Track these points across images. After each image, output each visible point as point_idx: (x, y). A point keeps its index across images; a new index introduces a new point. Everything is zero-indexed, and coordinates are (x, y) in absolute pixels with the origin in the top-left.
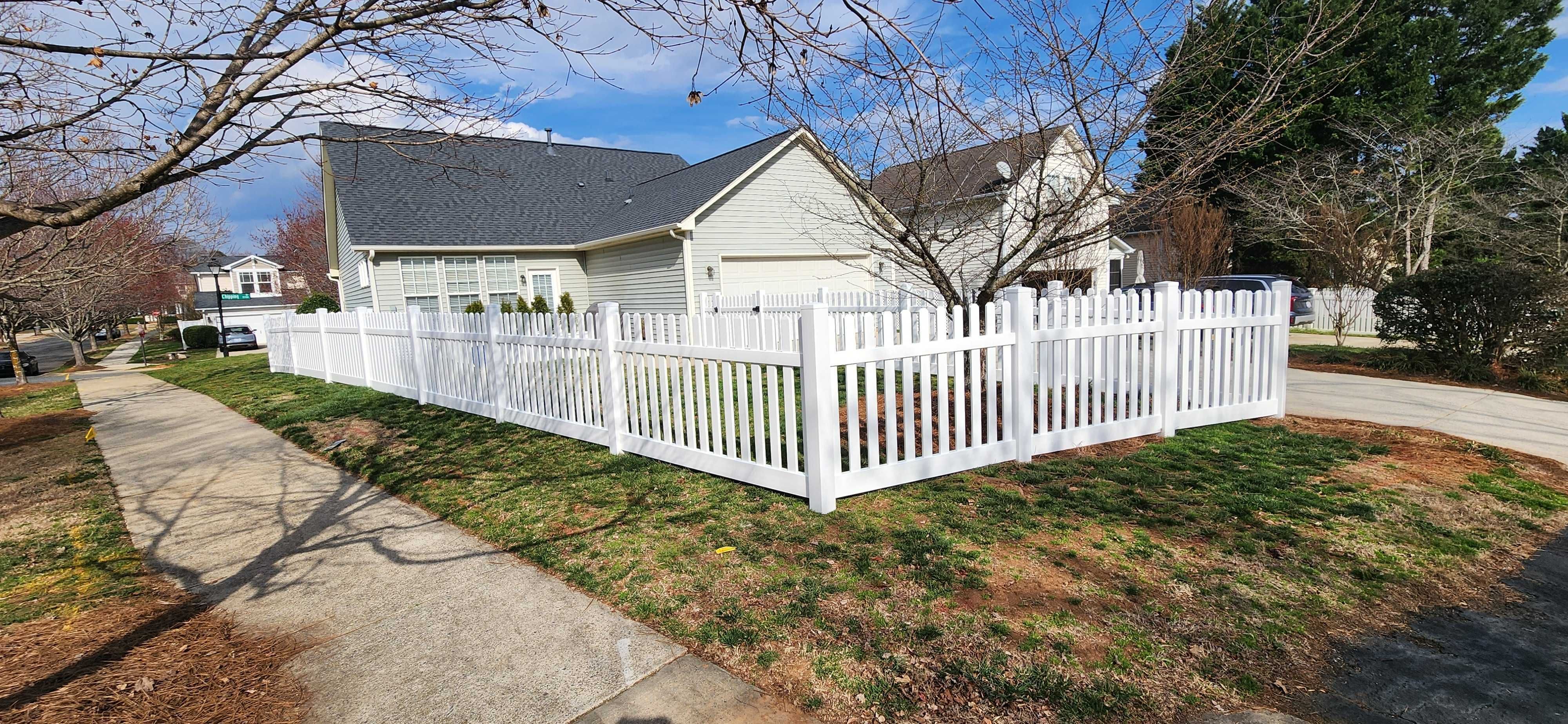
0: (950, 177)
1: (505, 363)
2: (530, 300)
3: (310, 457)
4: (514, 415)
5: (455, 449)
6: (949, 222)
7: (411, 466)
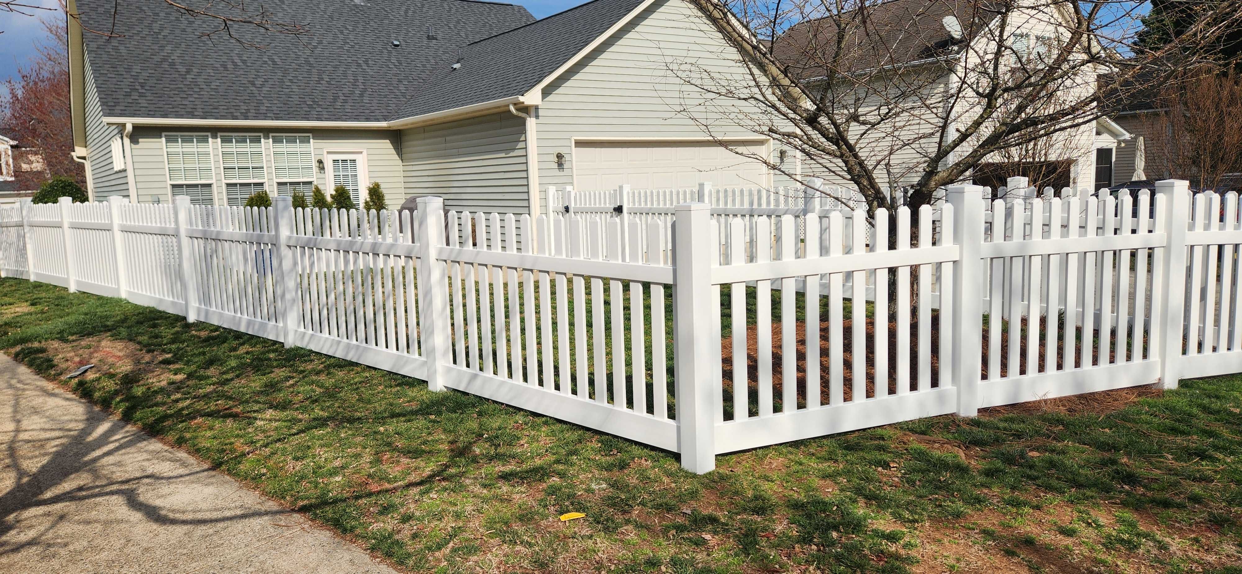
0: (877, 38)
1: (297, 273)
2: (329, 191)
3: (50, 386)
4: (307, 338)
5: (232, 379)
6: (875, 98)
7: (177, 401)
